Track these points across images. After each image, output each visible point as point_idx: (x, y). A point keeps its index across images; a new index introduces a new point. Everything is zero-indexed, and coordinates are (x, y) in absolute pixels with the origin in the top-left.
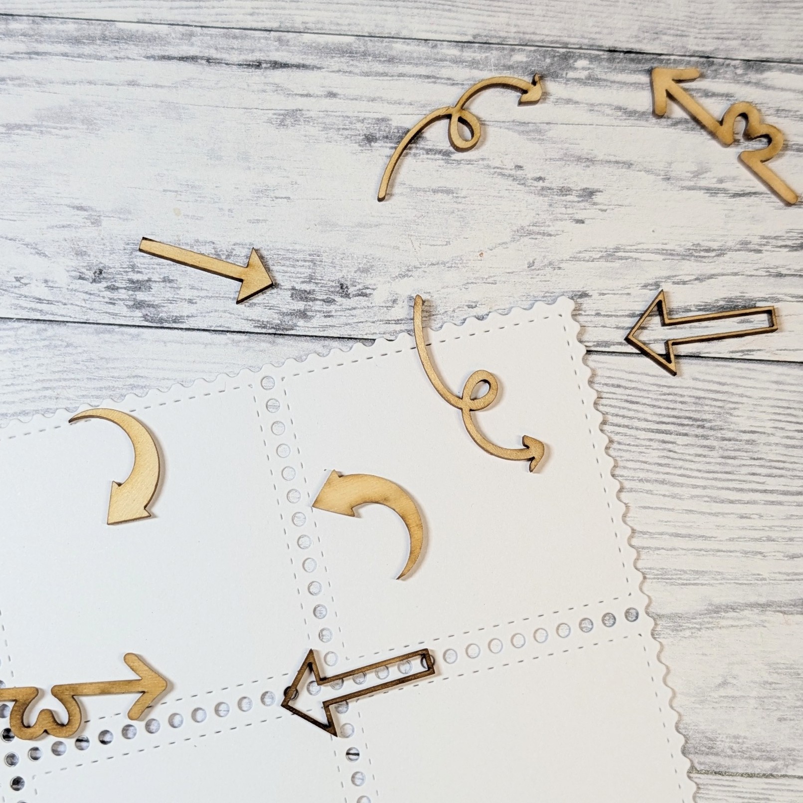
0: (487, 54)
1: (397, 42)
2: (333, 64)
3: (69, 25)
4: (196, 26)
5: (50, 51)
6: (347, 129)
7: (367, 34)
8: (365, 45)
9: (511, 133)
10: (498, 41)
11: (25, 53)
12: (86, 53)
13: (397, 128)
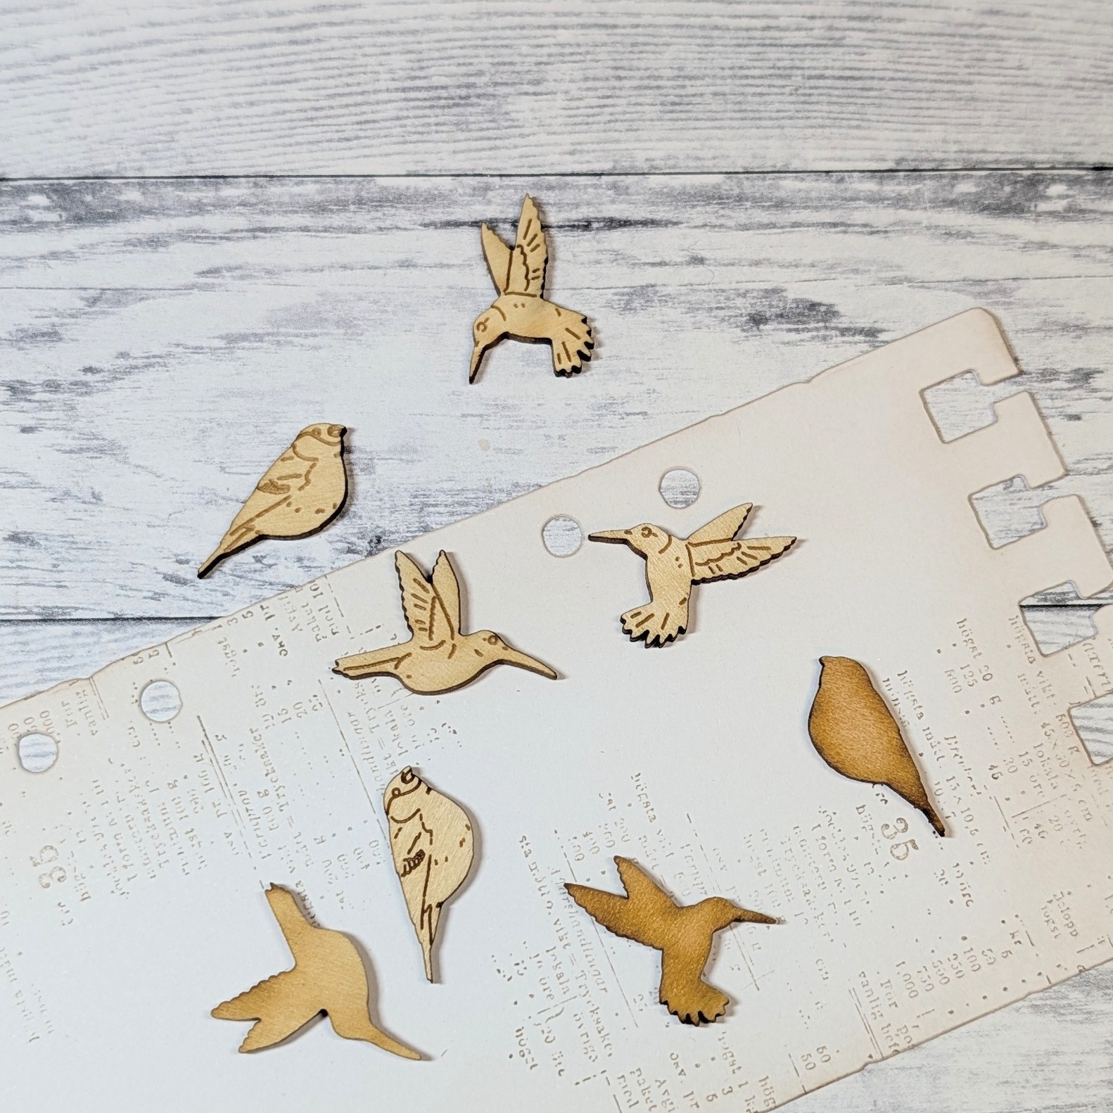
0: (918, 186)
1: (785, 178)
2: (694, 216)
3: (306, 187)
4: (492, 176)
5: (282, 225)
6: (722, 308)
7: (741, 170)
8: (740, 184)
9: (962, 297)
10: (932, 165)
11: (247, 231)
12: (335, 226)
13: (795, 301)
